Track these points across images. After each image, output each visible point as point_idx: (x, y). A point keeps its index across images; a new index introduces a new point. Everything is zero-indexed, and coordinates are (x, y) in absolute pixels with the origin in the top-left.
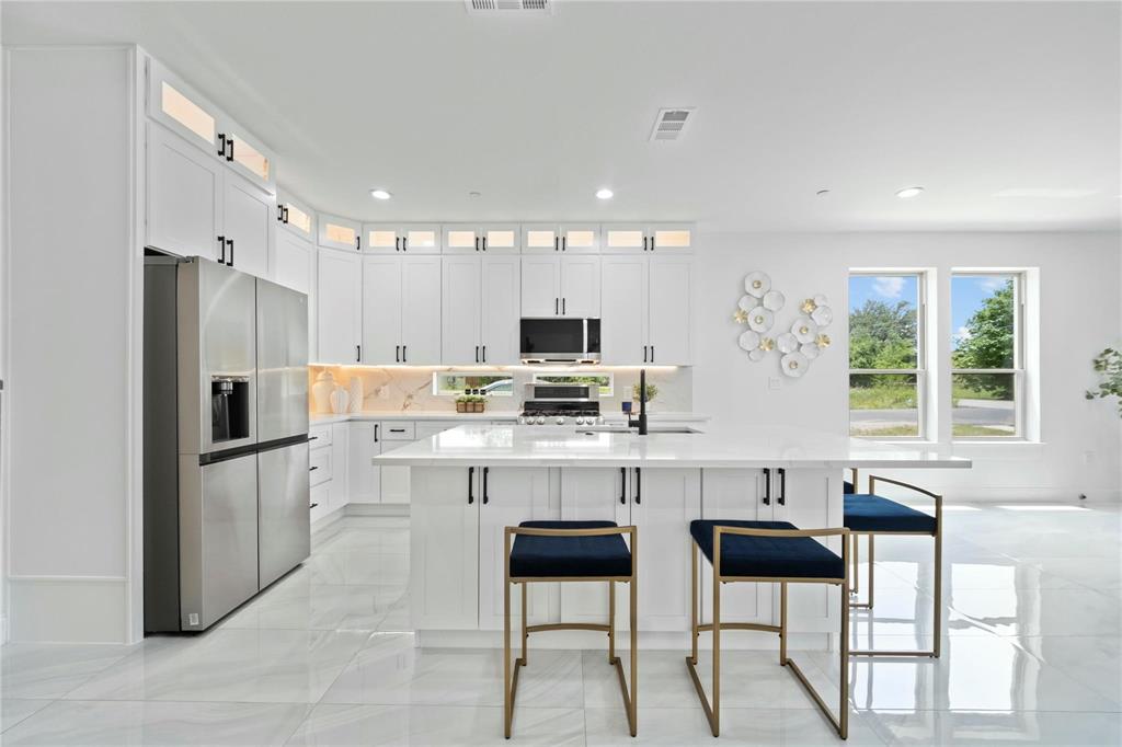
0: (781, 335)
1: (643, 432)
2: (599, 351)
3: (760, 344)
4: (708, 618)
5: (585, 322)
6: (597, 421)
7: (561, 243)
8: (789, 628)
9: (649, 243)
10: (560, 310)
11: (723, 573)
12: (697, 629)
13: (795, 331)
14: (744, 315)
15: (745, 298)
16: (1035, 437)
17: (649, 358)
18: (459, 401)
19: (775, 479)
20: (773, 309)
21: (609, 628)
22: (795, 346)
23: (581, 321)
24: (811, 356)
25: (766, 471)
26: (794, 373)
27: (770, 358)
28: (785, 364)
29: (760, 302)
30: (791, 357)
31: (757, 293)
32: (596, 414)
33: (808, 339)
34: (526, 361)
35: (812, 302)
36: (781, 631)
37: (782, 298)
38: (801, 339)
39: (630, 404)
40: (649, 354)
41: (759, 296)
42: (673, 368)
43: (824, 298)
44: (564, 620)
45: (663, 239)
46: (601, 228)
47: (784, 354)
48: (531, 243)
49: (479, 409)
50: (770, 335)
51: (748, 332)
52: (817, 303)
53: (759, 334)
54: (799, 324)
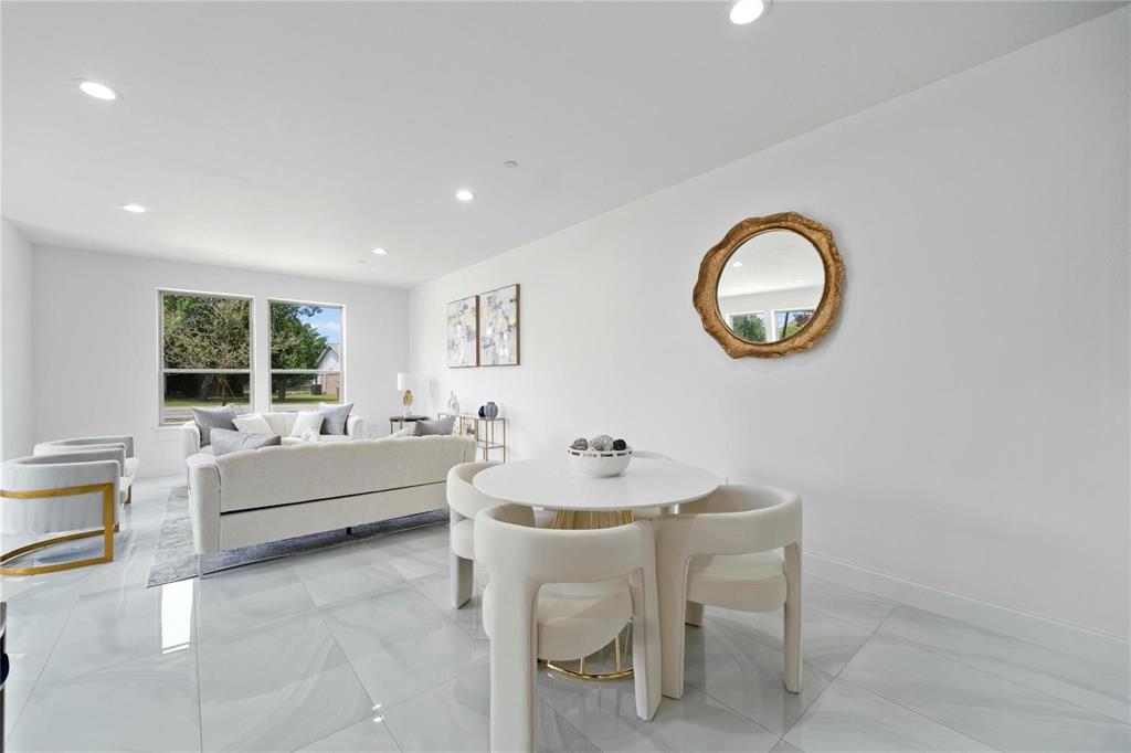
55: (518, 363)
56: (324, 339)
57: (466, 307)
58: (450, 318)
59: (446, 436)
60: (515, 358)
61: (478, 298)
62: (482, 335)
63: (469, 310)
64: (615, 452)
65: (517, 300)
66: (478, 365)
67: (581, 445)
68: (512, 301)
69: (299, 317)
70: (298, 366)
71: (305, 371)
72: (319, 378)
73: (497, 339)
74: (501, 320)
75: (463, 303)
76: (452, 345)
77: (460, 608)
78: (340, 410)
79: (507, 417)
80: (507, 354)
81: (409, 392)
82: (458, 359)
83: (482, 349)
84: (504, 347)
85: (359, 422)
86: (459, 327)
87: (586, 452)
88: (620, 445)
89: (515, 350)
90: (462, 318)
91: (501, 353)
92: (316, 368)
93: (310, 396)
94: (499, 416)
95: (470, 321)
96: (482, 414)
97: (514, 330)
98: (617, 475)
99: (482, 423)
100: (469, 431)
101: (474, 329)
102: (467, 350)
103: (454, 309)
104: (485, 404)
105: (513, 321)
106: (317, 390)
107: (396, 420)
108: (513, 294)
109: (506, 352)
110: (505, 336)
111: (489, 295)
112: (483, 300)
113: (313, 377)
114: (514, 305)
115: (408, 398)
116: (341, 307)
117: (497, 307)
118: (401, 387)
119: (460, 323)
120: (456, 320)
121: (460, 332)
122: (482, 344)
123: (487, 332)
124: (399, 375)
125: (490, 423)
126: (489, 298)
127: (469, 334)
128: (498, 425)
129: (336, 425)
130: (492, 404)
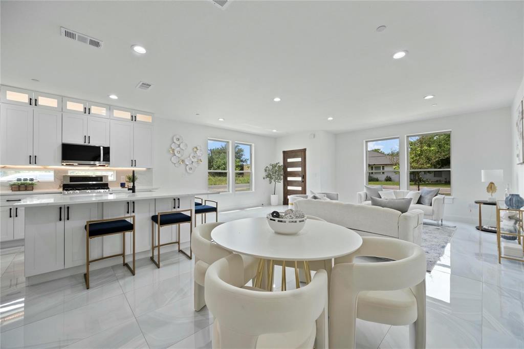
0: (187, 158)
1: (134, 192)
2: (109, 161)
3: (179, 161)
4: (157, 244)
5: (102, 148)
6: (109, 191)
7: (87, 111)
8: (181, 242)
9: (134, 118)
10: (87, 141)
11: (160, 225)
12: (153, 248)
13: (191, 157)
14: (173, 150)
15: (174, 144)
16: (253, 190)
17: (134, 165)
18: (14, 185)
19: (177, 201)
20: (183, 148)
21: (123, 255)
22: (191, 162)
23: (99, 147)
24: (196, 166)
25: (175, 199)
26: (191, 172)
27: (183, 165)
28: (188, 169)
29: (179, 146)
30: (189, 166)
31: (178, 143)
32: (108, 188)
33: (195, 160)
34: (65, 164)
35: (196, 148)
36: (178, 243)
37: (186, 145)
38: (193, 160)
39: (125, 184)
40: (133, 163)
41: (178, 144)
42: (145, 169)
43: (200, 147)
44: (105, 256)
45: (140, 117)
46: (110, 107)
47: (187, 165)
48: (68, 108)
49: (30, 189)
50: (182, 158)
51: (175, 157)
52: (198, 148)
53: (179, 157)
54: (192, 155)
61: (522, 103)
81: (492, 183)
103: (517, 116)
115: (491, 187)
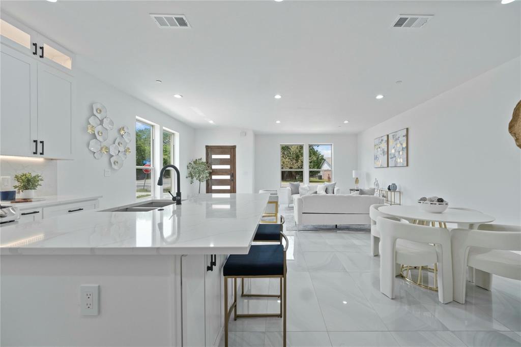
0: (111, 144)
3: (101, 149)
13: (117, 143)
14: (92, 129)
15: (93, 117)
17: (39, 151)
20: (107, 128)
22: (117, 152)
24: (123, 159)
26: (116, 168)
27: (106, 156)
28: (112, 162)
29: (101, 122)
30: (115, 158)
33: (122, 149)
37: (112, 123)
38: (119, 148)
40: (39, 147)
41: (100, 118)
43: (128, 128)
47: (112, 156)
51: (95, 140)
52: (125, 130)
53: (101, 142)
54: (118, 140)
55: (407, 165)
56: (323, 156)
57: (382, 140)
58: (375, 146)
59: (371, 196)
60: (406, 163)
61: (388, 136)
62: (389, 153)
63: (384, 141)
64: (438, 203)
65: (407, 136)
66: (388, 166)
67: (424, 199)
68: (404, 136)
69: (314, 147)
70: (314, 167)
71: (316, 170)
72: (321, 172)
73: (397, 154)
74: (399, 145)
75: (381, 138)
76: (376, 158)
77: (375, 256)
78: (332, 184)
79: (402, 190)
80: (402, 161)
81: (357, 178)
82: (379, 164)
83: (390, 160)
84: (400, 158)
85: (338, 190)
86: (379, 149)
87: (426, 202)
88: (440, 200)
89: (406, 159)
90: (381, 145)
91: (399, 161)
92: (320, 168)
93: (318, 180)
94: (397, 190)
95: (384, 146)
96: (389, 189)
97: (405, 150)
98: (440, 213)
99: (389, 193)
100: (383, 196)
101: (386, 150)
102: (383, 160)
103: (377, 142)
104: (391, 185)
105: (404, 145)
106: (320, 177)
107: (352, 190)
108: (404, 132)
109: (401, 161)
110: (401, 153)
111: (393, 134)
112: (390, 137)
113: (319, 172)
114: (405, 138)
115: (357, 181)
116: (331, 145)
117: (397, 140)
118: (354, 176)
119: (380, 148)
120: (377, 147)
121: (380, 152)
122: (390, 157)
123: (392, 151)
124: (354, 172)
125: (393, 193)
126: (393, 135)
127: (383, 152)
128: (397, 195)
129: (330, 190)
130: (394, 184)
